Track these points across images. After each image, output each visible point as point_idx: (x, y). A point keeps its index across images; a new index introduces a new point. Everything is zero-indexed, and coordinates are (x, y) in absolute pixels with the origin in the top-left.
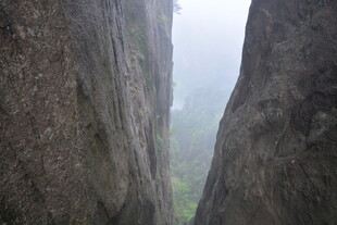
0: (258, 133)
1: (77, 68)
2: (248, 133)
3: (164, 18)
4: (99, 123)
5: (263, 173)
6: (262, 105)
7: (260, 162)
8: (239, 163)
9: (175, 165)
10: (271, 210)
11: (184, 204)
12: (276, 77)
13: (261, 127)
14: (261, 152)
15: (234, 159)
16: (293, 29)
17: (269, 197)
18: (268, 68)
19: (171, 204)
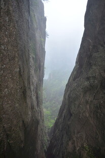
0: (86, 90)
1: (20, 63)
2: (81, 90)
3: (42, 39)
4: (24, 86)
5: (88, 107)
6: (88, 79)
7: (87, 102)
8: (77, 103)
9: (45, 103)
10: (92, 122)
11: (49, 120)
12: (94, 67)
13: (88, 88)
14: (87, 98)
15: (75, 101)
16: (101, 48)
17: (91, 117)
18: (90, 64)
19: (43, 120)
